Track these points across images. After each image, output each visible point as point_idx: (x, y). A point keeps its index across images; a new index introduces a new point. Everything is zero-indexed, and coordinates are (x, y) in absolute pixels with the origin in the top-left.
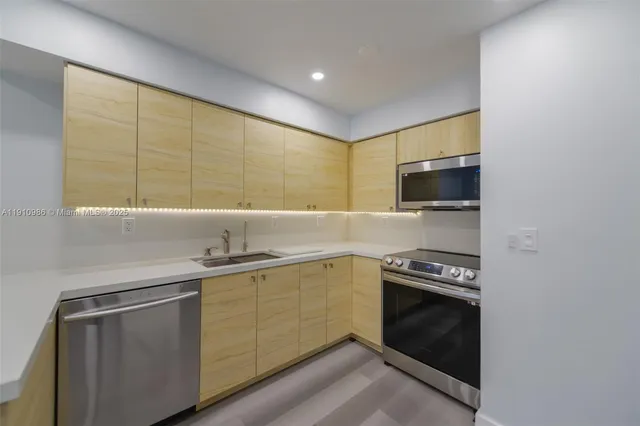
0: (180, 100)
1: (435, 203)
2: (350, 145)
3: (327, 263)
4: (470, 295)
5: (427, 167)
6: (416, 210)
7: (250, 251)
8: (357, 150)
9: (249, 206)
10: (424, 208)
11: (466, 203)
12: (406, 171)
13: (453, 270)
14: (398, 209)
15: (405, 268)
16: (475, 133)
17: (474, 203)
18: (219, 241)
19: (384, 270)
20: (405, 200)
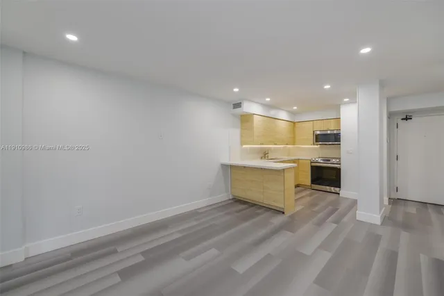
2: (294, 123)
4: (337, 166)
5: (329, 132)
6: (318, 145)
11: (334, 143)
12: (317, 133)
13: (334, 160)
14: (314, 144)
15: (319, 161)
19: (312, 162)
20: (316, 141)
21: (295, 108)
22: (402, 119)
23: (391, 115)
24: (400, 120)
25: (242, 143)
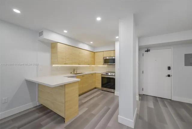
0: (70, 47)
1: (109, 64)
2: (94, 53)
3: (92, 74)
4: (113, 77)
5: (108, 58)
6: (106, 65)
7: (78, 73)
8: (96, 54)
9: (80, 64)
10: (107, 65)
11: (113, 64)
12: (105, 58)
13: (112, 74)
14: (104, 65)
15: (105, 74)
16: (114, 53)
17: (114, 64)
18: (73, 71)
19: (102, 75)
20: (105, 63)
21: (92, 43)
22: (146, 51)
23: (140, 48)
24: (144, 52)
25: (52, 63)
